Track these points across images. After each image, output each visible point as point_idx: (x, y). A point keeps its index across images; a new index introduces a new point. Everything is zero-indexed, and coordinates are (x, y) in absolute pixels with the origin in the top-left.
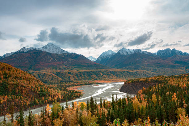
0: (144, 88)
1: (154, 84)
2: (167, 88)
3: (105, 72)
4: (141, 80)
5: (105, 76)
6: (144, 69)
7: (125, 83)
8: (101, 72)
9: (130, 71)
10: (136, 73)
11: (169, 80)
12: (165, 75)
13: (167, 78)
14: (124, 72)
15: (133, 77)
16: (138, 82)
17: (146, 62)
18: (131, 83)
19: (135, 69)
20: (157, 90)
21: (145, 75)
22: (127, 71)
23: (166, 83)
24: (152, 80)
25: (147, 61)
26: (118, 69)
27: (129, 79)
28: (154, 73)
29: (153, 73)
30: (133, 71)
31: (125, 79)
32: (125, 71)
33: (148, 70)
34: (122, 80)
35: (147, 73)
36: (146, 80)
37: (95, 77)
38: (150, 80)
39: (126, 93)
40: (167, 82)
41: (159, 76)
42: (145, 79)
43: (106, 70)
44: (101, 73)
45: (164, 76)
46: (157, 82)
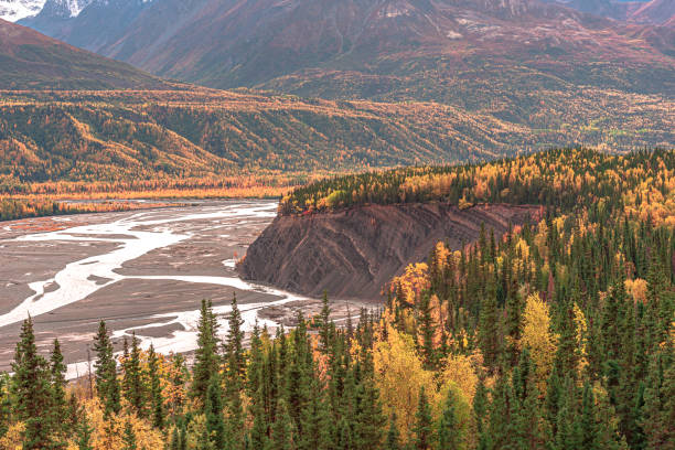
0: (440, 247)
1: (514, 221)
2: (616, 248)
3: (118, 113)
4: (412, 183)
5: (113, 146)
6: (440, 97)
7: (286, 211)
8: (85, 116)
9: (331, 109)
10: (376, 125)
11: (634, 183)
12: (600, 148)
13: (611, 166)
14: (275, 117)
15: (348, 162)
16: (388, 202)
17: (453, 34)
18: (336, 205)
19: (371, 91)
20: (540, 263)
21: (449, 146)
22: (302, 106)
23: (609, 208)
24: (501, 183)
25: (462, 29)
26: (225, 93)
27: (317, 176)
28: (517, 129)
29: (506, 127)
30: (349, 113)
31: (282, 178)
32: (289, 106)
33: (470, 107)
34: (263, 183)
35: (458, 128)
36: (455, 183)
37: (34, 158)
38: (482, 186)
39: (291, 288)
40: (615, 203)
41: (553, 154)
42: (446, 178)
43: (128, 100)
44: (80, 125)
45: (590, 155)
46: (544, 202)
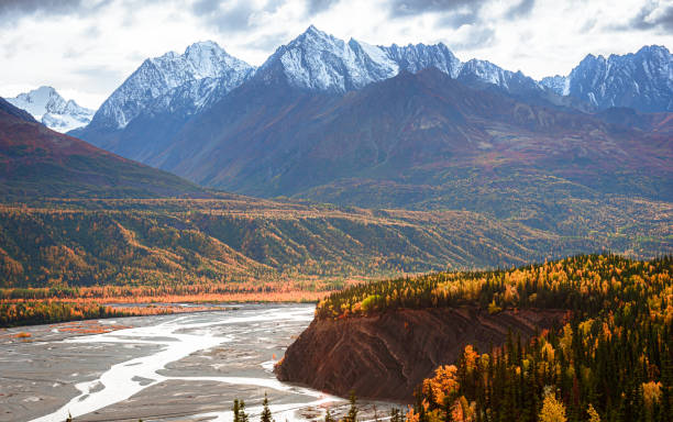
0: (469, 349)
1: (543, 325)
2: (640, 352)
3: (162, 220)
4: (445, 288)
5: (157, 252)
6: (472, 205)
7: (322, 315)
8: (132, 224)
9: (366, 218)
10: (409, 232)
11: (659, 288)
12: (626, 254)
13: (636, 271)
14: (310, 224)
15: (383, 267)
16: (420, 307)
17: (484, 145)
18: (370, 309)
19: (404, 200)
20: (565, 365)
21: (480, 253)
22: (340, 214)
23: (634, 311)
24: (528, 289)
25: (492, 140)
26: (265, 202)
27: (353, 281)
28: (546, 235)
29: (535, 233)
30: (384, 221)
31: (319, 283)
32: (325, 214)
33: (500, 215)
34: (300, 288)
35: (489, 235)
36: (486, 288)
37: (82, 264)
38: (511, 291)
39: (327, 389)
40: (641, 308)
41: (580, 260)
42: (476, 284)
43: (172, 208)
44: (126, 232)
45: (616, 261)
46: (571, 307)
